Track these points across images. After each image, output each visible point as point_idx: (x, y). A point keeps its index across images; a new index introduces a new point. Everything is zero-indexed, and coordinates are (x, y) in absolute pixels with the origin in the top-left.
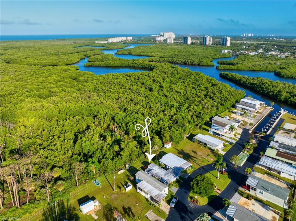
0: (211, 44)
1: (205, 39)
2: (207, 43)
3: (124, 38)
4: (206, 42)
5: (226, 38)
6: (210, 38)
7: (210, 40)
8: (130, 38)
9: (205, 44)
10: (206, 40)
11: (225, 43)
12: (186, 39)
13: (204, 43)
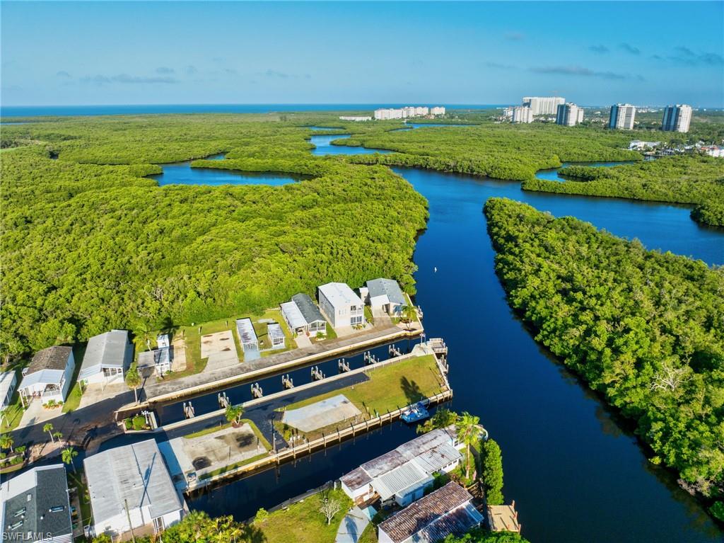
0: (632, 125)
1: (615, 111)
2: (621, 124)
3: (424, 111)
4: (616, 120)
5: (678, 110)
6: (629, 109)
7: (628, 115)
8: (440, 111)
9: (615, 127)
10: (617, 115)
11: (672, 123)
12: (564, 112)
13: (612, 124)
